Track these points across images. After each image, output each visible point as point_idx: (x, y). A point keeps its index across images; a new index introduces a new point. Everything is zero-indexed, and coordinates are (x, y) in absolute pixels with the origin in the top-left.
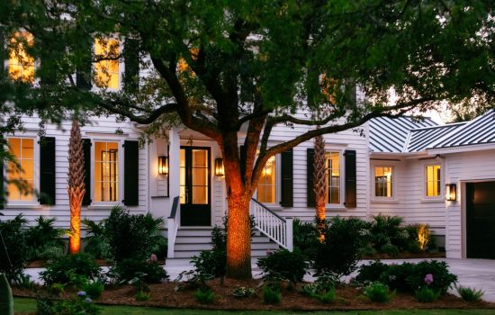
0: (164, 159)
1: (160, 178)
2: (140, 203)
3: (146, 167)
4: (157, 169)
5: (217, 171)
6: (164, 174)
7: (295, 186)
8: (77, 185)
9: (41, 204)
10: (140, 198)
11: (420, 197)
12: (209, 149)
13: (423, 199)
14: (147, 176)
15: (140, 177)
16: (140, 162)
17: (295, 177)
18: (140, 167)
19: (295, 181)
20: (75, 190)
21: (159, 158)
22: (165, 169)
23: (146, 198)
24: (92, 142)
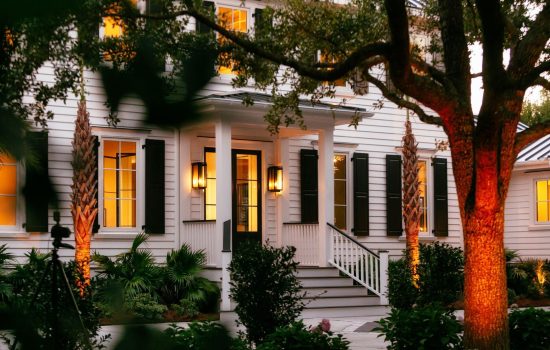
0: (199, 167)
1: (194, 194)
2: (167, 230)
3: (174, 178)
4: (190, 180)
5: (271, 185)
6: (200, 188)
7: (371, 207)
8: (86, 203)
9: (28, 231)
10: (167, 223)
11: (527, 223)
12: (258, 154)
13: (532, 226)
14: (176, 190)
15: (167, 193)
16: (167, 171)
17: (371, 194)
18: (167, 178)
19: (371, 200)
20: (82, 210)
21: (193, 165)
22: (202, 182)
23: (175, 223)
24: (101, 140)
